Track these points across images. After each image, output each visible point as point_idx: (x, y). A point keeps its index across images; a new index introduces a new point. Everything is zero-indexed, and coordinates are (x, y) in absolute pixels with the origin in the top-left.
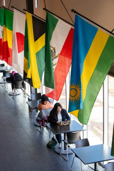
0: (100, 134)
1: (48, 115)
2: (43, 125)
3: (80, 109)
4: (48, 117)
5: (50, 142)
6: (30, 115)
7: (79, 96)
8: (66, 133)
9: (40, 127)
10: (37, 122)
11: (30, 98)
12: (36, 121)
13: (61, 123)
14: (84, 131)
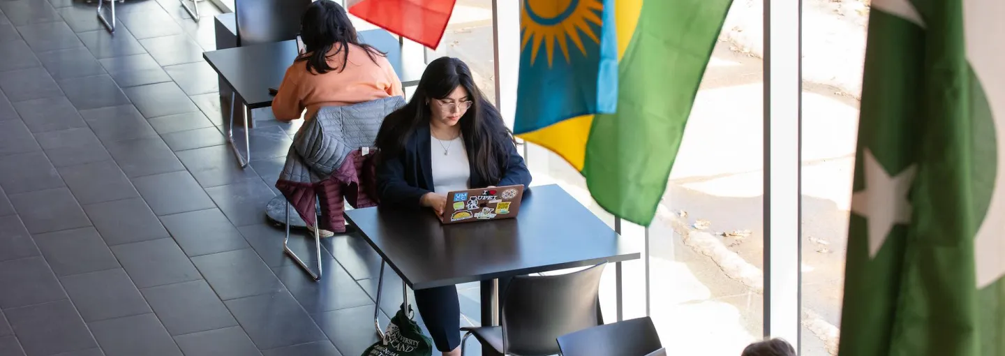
0: (743, 287)
1: (365, 151)
2: (325, 223)
3: (595, 112)
4: (365, 165)
5: (380, 343)
6: (233, 146)
7: (594, 18)
8: (496, 281)
9: (307, 233)
10: (283, 201)
11: (230, 23)
12: (276, 193)
13: (458, 206)
14: (624, 264)
